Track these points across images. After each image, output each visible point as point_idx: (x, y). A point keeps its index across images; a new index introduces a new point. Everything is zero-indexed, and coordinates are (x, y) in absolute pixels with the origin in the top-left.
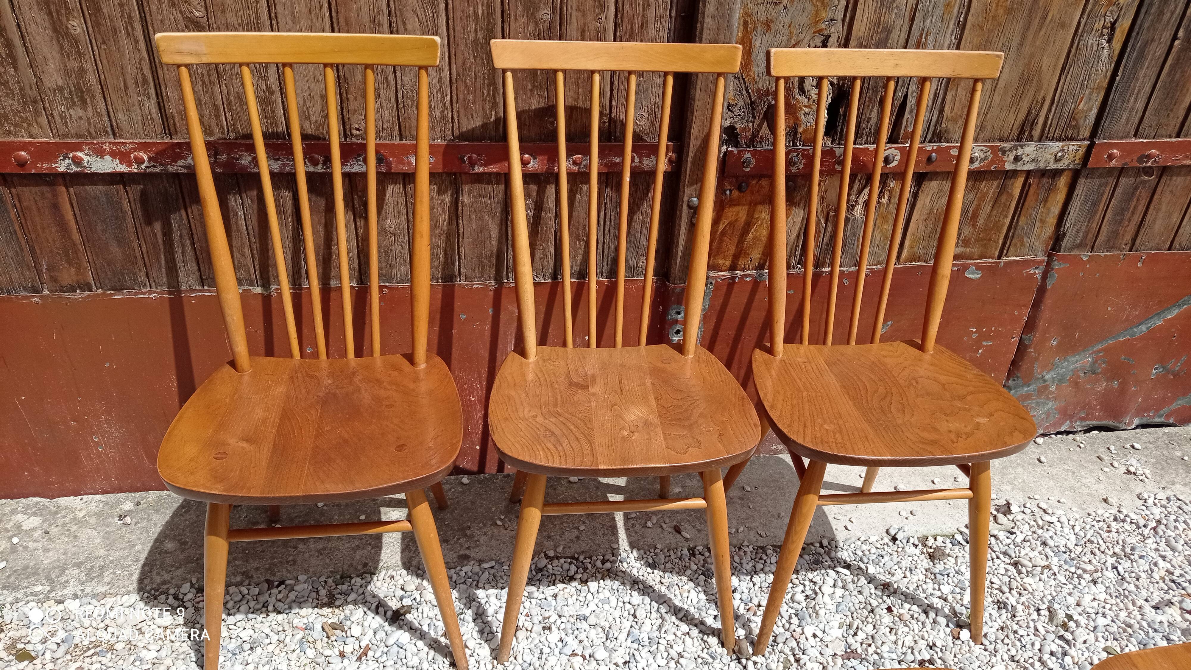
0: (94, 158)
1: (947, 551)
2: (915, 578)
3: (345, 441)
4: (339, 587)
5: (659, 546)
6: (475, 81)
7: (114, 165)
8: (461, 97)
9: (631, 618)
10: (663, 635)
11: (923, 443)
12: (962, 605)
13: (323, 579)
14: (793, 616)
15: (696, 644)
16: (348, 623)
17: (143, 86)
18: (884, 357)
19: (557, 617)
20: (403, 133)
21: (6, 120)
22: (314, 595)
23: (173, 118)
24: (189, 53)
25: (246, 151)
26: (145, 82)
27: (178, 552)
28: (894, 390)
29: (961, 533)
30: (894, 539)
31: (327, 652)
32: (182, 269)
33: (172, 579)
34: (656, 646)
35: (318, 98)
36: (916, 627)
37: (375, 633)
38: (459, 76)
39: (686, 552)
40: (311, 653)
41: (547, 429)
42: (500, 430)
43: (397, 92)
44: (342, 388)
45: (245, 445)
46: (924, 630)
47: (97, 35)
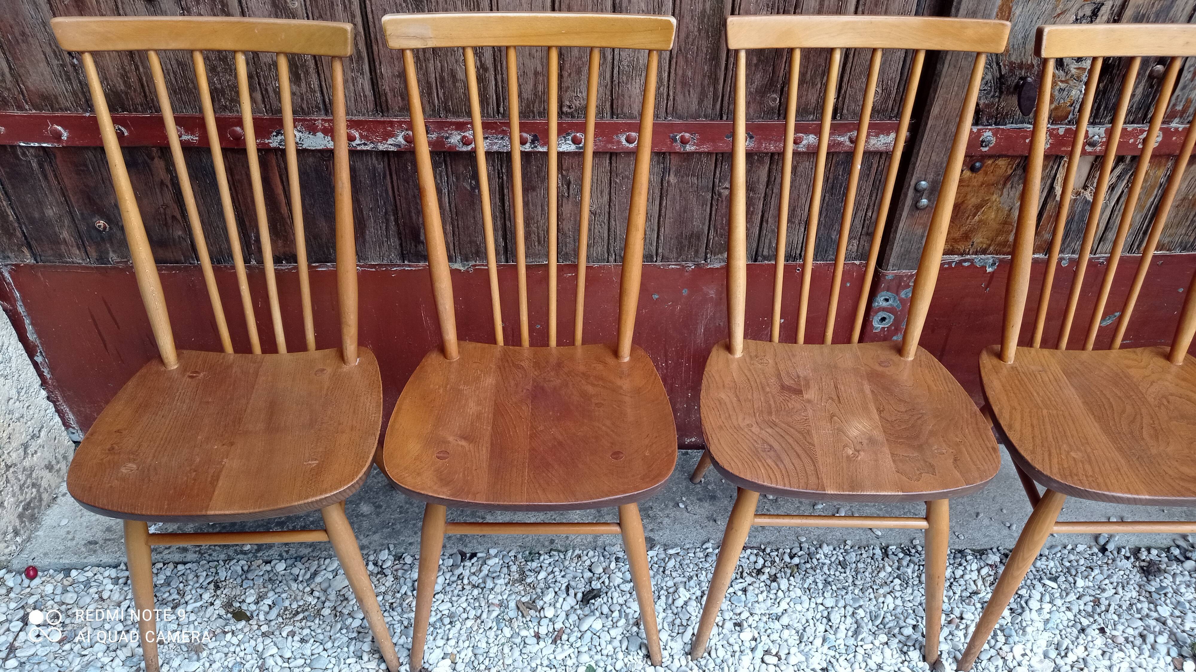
0: (307, 135)
1: (1163, 566)
2: (1129, 595)
3: (560, 443)
4: (529, 563)
5: (848, 542)
6: (697, 55)
7: (326, 142)
8: (680, 72)
9: (825, 621)
10: (860, 643)
11: (1183, 480)
12: (1183, 631)
13: (512, 554)
14: (999, 632)
15: (896, 656)
16: (541, 603)
17: (358, 62)
18: (1129, 367)
19: (748, 614)
20: (615, 111)
21: (223, 95)
22: (505, 570)
23: (386, 94)
24: (415, 37)
25: (457, 129)
26: (360, 57)
27: (374, 516)
28: (1144, 411)
29: (1178, 546)
30: (1103, 550)
31: (524, 633)
32: (385, 244)
33: (370, 544)
34: (853, 655)
35: (532, 75)
36: (1134, 653)
37: (567, 615)
38: (680, 50)
39: (878, 551)
40: (507, 632)
41: (764, 441)
42: (716, 441)
43: (613, 68)
44: (549, 381)
45: (463, 443)
46: (1142, 657)
47: (314, 9)
